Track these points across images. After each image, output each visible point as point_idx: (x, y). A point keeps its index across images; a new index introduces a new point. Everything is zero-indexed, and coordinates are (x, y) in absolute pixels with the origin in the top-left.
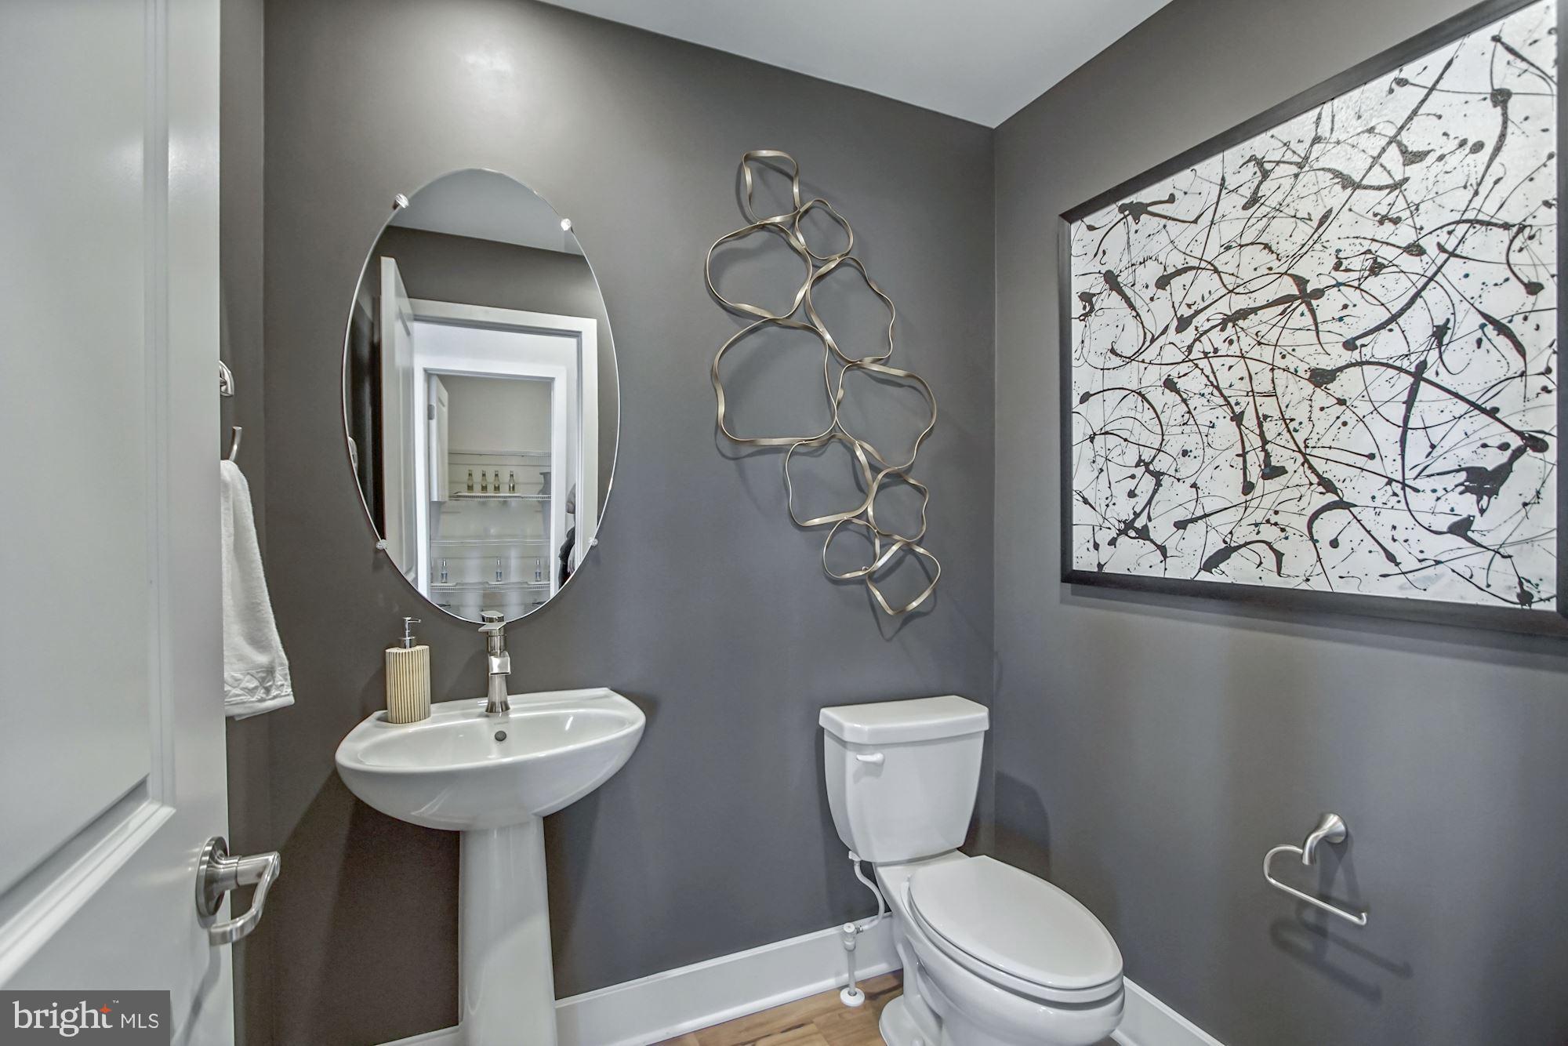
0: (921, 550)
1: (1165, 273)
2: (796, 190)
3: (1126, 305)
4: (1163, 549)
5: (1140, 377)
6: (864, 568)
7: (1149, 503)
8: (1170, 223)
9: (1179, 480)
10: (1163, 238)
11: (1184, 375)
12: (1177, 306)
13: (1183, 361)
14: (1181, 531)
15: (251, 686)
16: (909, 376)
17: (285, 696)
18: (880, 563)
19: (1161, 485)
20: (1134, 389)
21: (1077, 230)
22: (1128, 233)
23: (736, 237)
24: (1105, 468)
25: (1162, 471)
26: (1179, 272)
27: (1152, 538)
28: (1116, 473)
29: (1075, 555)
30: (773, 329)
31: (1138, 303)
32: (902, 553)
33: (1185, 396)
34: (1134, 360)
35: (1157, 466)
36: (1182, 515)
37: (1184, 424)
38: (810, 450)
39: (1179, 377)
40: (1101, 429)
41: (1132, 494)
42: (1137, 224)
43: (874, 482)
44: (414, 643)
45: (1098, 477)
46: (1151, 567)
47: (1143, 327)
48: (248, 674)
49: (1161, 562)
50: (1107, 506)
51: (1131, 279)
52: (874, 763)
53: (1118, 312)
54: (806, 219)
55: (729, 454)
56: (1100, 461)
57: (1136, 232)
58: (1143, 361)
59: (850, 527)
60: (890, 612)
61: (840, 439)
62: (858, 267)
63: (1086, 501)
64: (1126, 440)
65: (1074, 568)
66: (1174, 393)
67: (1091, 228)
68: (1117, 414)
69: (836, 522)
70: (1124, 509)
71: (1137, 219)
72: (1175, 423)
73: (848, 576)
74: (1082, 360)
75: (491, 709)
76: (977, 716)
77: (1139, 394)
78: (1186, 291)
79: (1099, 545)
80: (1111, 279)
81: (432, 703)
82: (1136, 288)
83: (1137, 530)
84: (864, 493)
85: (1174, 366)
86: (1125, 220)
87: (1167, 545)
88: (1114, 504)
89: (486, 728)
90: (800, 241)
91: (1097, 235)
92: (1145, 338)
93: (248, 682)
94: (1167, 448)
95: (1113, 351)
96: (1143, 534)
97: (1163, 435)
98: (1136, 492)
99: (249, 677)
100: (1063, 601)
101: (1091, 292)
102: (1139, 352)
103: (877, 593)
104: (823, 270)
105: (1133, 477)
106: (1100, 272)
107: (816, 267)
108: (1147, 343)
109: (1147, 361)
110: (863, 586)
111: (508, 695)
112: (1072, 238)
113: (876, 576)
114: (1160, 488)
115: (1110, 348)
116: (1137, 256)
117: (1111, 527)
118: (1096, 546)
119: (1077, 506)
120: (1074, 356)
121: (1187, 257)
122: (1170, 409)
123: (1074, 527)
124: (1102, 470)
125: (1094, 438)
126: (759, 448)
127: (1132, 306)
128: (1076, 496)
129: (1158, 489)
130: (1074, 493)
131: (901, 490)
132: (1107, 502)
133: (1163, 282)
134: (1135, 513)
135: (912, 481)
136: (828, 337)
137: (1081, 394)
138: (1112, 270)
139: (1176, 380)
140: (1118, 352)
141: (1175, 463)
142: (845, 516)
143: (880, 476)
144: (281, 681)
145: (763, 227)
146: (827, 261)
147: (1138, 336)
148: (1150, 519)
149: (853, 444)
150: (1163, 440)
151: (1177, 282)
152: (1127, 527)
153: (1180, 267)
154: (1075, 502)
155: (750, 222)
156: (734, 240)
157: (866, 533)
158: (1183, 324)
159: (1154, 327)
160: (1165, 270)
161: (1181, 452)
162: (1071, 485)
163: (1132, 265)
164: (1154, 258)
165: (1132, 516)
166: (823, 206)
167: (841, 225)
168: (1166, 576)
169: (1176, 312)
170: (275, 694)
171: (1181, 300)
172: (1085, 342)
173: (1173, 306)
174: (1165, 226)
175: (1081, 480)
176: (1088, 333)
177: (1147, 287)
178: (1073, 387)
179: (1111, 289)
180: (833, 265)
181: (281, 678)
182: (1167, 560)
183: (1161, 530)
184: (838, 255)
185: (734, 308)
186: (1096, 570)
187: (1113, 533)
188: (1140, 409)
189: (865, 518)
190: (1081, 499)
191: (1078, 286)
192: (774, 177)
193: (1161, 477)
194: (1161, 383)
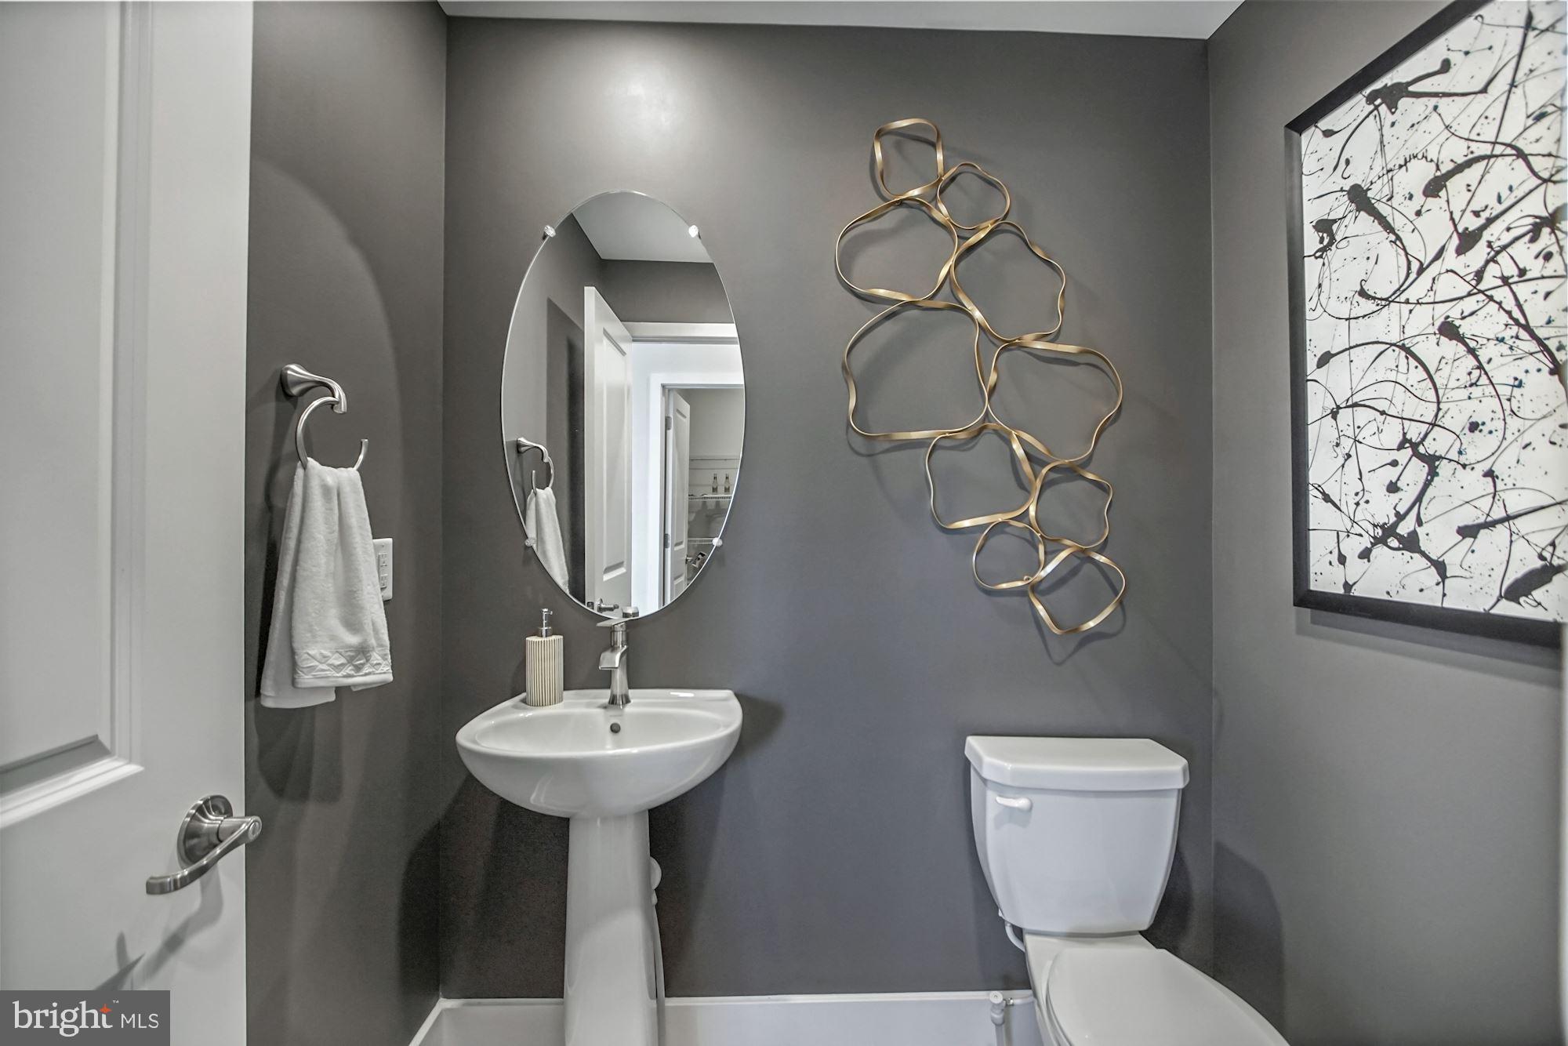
0: (1101, 559)
1: (1438, 174)
2: (940, 157)
3: (1380, 228)
4: (1440, 567)
5: (1403, 323)
6: (1025, 577)
7: (1419, 499)
8: (1443, 103)
9: (1464, 466)
10: (1435, 122)
11: (1472, 314)
12: (1457, 217)
13: (1469, 294)
14: (1469, 540)
15: (337, 663)
16: (1082, 352)
17: (380, 673)
18: (1043, 574)
19: (1437, 474)
20: (1394, 341)
21: (1311, 141)
22: (1381, 129)
23: (869, 219)
24: (1353, 453)
25: (1437, 454)
26: (1459, 168)
27: (1423, 549)
28: (1368, 458)
29: (1312, 570)
30: (914, 313)
31: (1398, 222)
32: (1077, 562)
33: (1472, 344)
34: (1393, 301)
35: (1430, 447)
36: (1469, 517)
37: (1471, 385)
38: (957, 443)
39: (1463, 318)
40: (1348, 400)
41: (1393, 488)
42: (1393, 113)
43: (1036, 478)
44: (549, 633)
45: (1343, 466)
46: (1421, 590)
47: (1407, 254)
48: (337, 652)
49: (1438, 584)
50: (1357, 504)
51: (1386, 191)
52: (1019, 810)
53: (1370, 238)
54: (952, 188)
55: (863, 451)
56: (1347, 443)
57: (1393, 124)
58: (1407, 302)
59: (1008, 530)
60: (1056, 631)
61: (994, 430)
62: (1015, 230)
63: (1327, 498)
64: (1383, 413)
65: (1312, 588)
66: (1454, 342)
67: (1328, 133)
68: (1370, 378)
69: (987, 525)
70: (1382, 509)
71: (1392, 106)
72: (1457, 384)
73: (1004, 586)
74: (1320, 310)
75: (613, 701)
76: (1172, 768)
77: (1403, 347)
78: (1470, 194)
79: (1345, 557)
80: (1359, 198)
81: (564, 690)
82: (1395, 202)
83: (1400, 538)
84: (1026, 490)
85: (1457, 302)
86: (1376, 112)
87: (1447, 559)
88: (1367, 502)
89: (603, 719)
90: (942, 212)
91: (1337, 141)
92: (1409, 268)
93: (335, 659)
94: (1446, 422)
95: (1363, 293)
96: (1411, 544)
97: (1439, 403)
98: (1399, 484)
99: (337, 655)
100: (1300, 631)
101: (1330, 218)
102: (1400, 290)
103: (1040, 607)
104: (973, 240)
105: (1394, 463)
106: (1342, 190)
107: (963, 238)
108: (1413, 276)
109: (1413, 300)
110: (1026, 598)
111: (630, 688)
112: (1303, 153)
113: (1043, 586)
114: (1436, 479)
115: (1358, 288)
116: (1394, 156)
117: (1363, 533)
118: (1342, 559)
119: (1316, 506)
120: (1308, 305)
121: (1471, 144)
122: (1449, 366)
123: (1311, 532)
124: (1349, 456)
125: (1337, 412)
126: (893, 444)
127: (1388, 227)
128: (1313, 492)
129: (1432, 480)
130: (1311, 487)
131: (1074, 487)
132: (1357, 499)
133: (1434, 188)
134: (1397, 514)
135: (1090, 476)
136: (977, 314)
137: (1319, 356)
138: (1360, 183)
139: (1457, 323)
140: (1371, 293)
141: (1458, 443)
142: (1000, 518)
143: (1044, 471)
144: (377, 660)
145: (901, 203)
146: (975, 231)
147: (1399, 267)
148: (1419, 522)
149: (1010, 433)
150: (1439, 409)
151: (1456, 184)
152: (1386, 533)
153: (1460, 160)
154: (1311, 499)
155: (885, 199)
156: (869, 222)
157: (1028, 536)
158: (1468, 241)
159: (1421, 251)
160: (1438, 169)
161: (1468, 425)
162: (1306, 477)
163: (1388, 171)
164: (1420, 156)
165: (1393, 519)
166: (970, 169)
167: (996, 187)
168: (1446, 605)
169: (1455, 226)
170: (367, 671)
171: (1464, 208)
172: (1323, 286)
173: (1452, 219)
174: (1436, 108)
175: (1321, 468)
176: (1327, 273)
177: (1411, 197)
178: (1308, 347)
179: (1358, 210)
180: (982, 235)
181: (379, 658)
182: (1447, 581)
183: (1437, 538)
184: (991, 221)
185: (866, 295)
186: (1342, 591)
187: (1366, 542)
188: (1403, 368)
189: (1026, 520)
190: (1320, 495)
191: (1312, 212)
192: (912, 147)
193: (1437, 463)
194: (1435, 329)
